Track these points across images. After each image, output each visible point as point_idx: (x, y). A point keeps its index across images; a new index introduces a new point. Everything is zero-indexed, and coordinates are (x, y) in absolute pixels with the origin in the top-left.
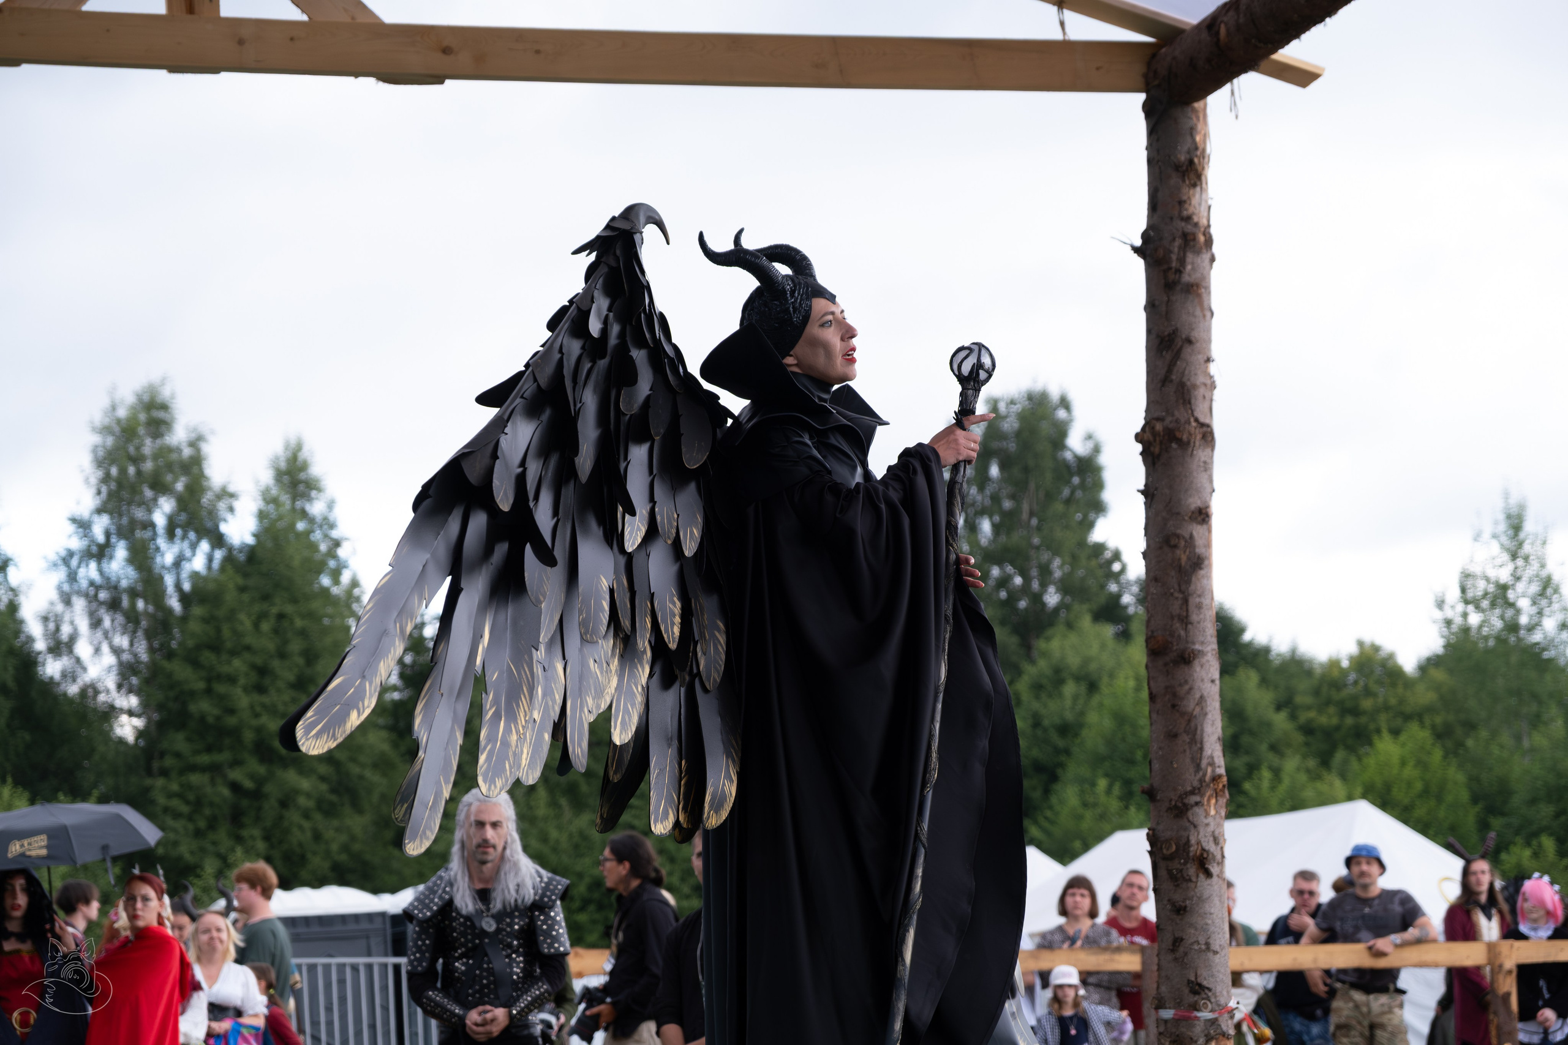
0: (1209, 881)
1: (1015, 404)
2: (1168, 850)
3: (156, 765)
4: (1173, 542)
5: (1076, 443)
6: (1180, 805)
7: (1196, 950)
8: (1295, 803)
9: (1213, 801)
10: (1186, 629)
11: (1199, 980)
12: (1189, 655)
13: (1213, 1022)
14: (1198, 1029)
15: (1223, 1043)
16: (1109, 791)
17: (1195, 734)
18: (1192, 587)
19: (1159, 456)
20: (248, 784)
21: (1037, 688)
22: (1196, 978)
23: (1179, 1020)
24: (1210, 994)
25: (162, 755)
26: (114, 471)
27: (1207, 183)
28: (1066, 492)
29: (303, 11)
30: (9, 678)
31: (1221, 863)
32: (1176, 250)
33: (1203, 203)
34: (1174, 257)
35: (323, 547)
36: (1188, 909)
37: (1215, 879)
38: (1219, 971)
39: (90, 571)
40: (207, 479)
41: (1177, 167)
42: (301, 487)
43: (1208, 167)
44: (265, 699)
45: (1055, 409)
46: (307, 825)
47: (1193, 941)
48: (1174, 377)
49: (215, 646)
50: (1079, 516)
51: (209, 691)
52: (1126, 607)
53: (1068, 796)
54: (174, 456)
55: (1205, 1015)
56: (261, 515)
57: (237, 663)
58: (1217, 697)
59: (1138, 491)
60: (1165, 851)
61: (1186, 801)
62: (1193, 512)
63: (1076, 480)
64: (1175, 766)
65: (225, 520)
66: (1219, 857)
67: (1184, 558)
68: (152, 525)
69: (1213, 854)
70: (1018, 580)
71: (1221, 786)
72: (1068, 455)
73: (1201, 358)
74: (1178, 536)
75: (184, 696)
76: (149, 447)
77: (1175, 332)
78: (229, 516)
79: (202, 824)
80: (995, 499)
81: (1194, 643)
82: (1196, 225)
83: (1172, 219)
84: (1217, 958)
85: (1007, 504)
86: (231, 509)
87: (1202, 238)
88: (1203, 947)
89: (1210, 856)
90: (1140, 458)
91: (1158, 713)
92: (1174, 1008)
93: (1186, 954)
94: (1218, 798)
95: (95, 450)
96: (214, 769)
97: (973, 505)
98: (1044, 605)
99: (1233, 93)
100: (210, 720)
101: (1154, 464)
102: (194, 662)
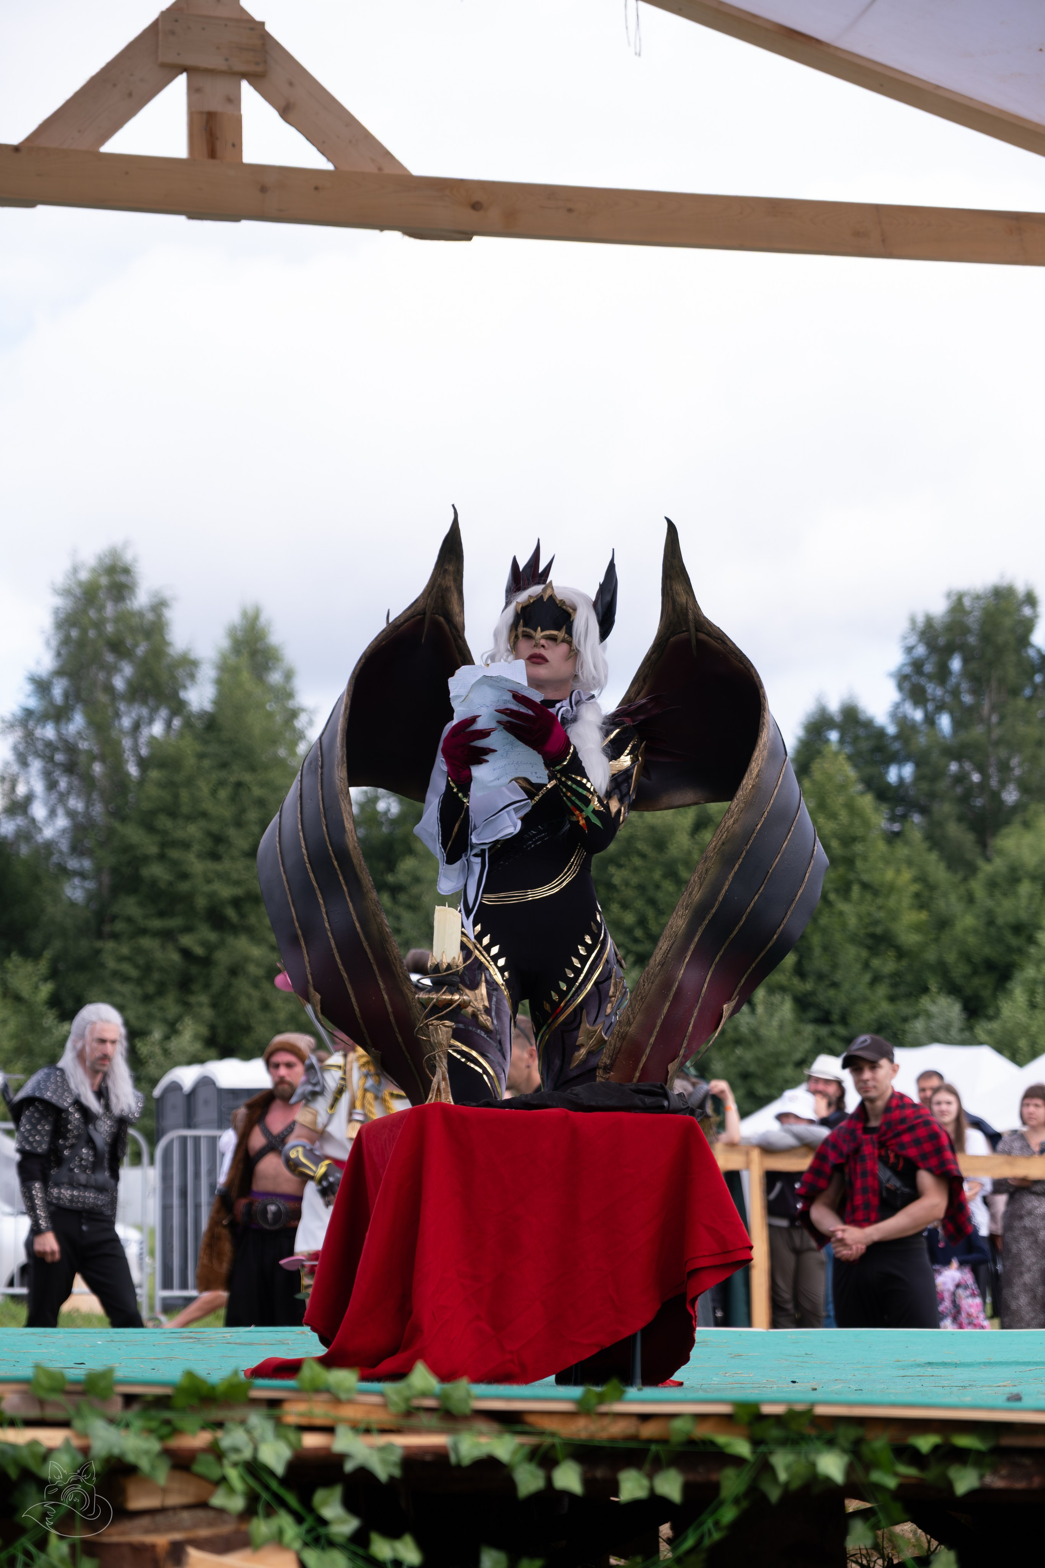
1: (980, 599)
3: (107, 928)
20: (199, 951)
25: (113, 918)
26: (74, 633)
28: (1028, 690)
29: (329, 159)
35: (279, 718)
39: (48, 731)
40: (168, 644)
42: (260, 658)
44: (218, 867)
45: (1020, 604)
46: (255, 993)
49: (172, 811)
51: (162, 857)
54: (135, 621)
56: (219, 682)
57: (192, 829)
65: (185, 688)
68: (111, 689)
70: (976, 777)
72: (1033, 652)
75: (139, 861)
76: (110, 610)
78: (189, 684)
79: (151, 989)
80: (956, 693)
85: (968, 700)
86: (192, 677)
95: (56, 612)
96: (167, 936)
97: (933, 699)
98: (1002, 802)
100: (162, 885)
102: (150, 828)
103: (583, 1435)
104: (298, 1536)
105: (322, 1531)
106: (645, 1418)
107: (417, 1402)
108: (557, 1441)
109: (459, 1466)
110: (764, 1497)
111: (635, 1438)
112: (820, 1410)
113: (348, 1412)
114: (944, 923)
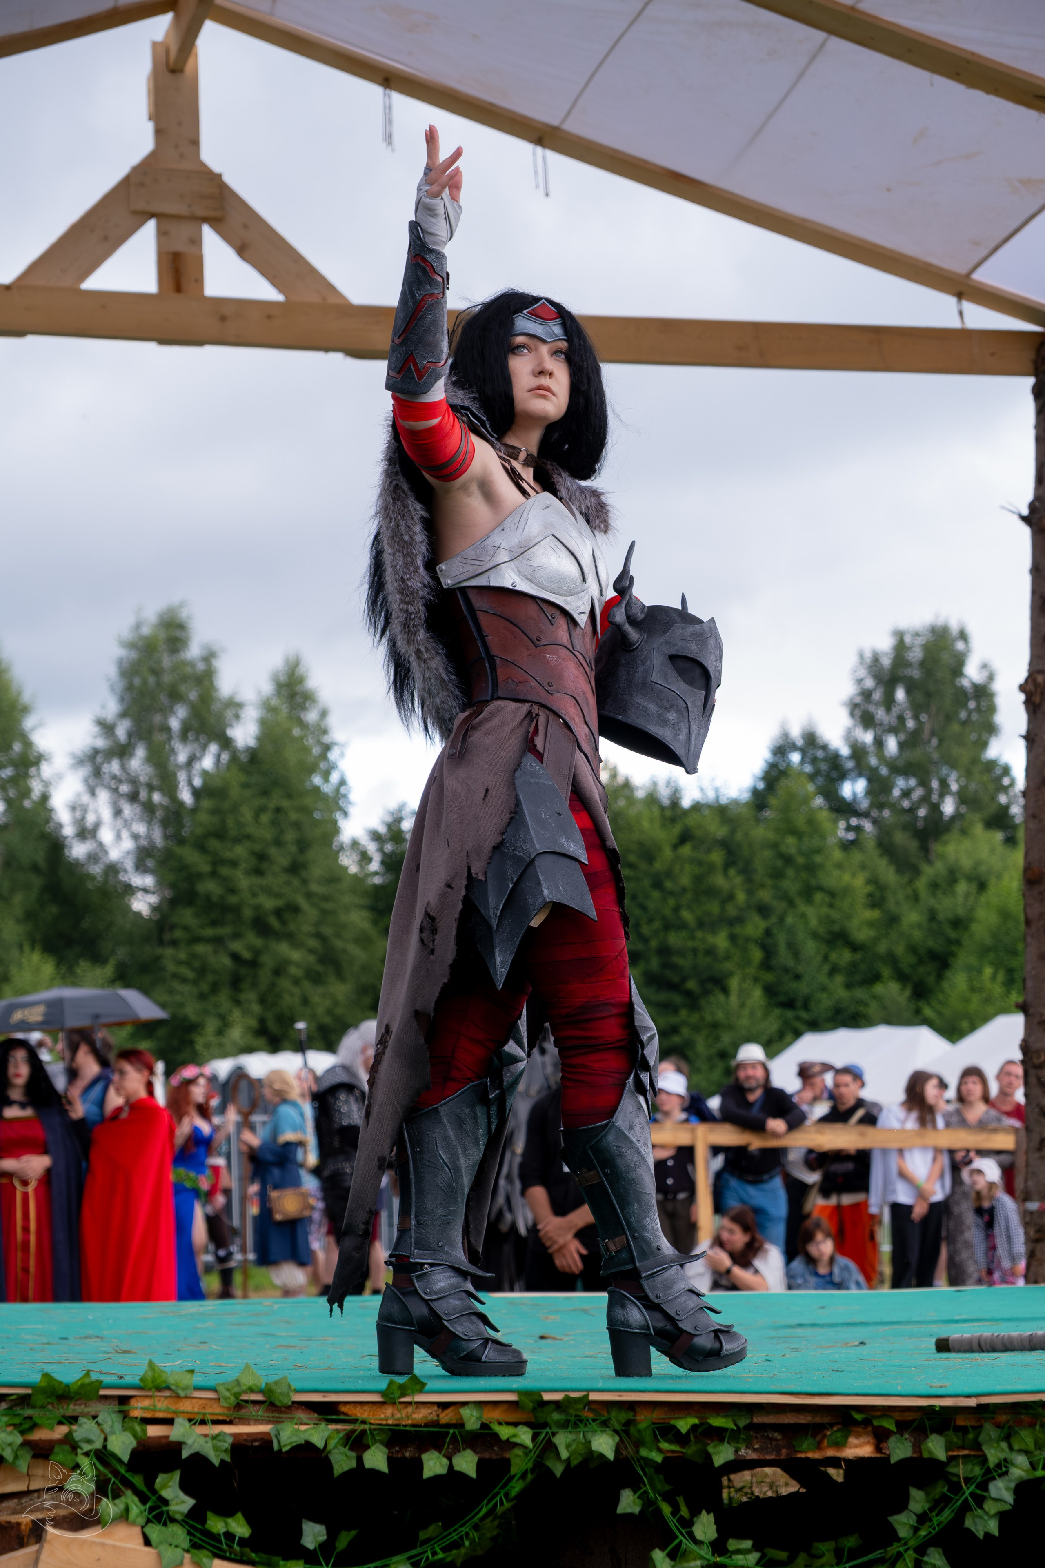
1: (920, 636)
2: (1037, 1059)
3: (167, 937)
5: (973, 672)
19: (1040, 706)
20: (247, 954)
21: (935, 886)
23: (1042, 1212)
25: (172, 927)
26: (137, 681)
28: (963, 715)
29: (281, 292)
30: (40, 859)
39: (113, 767)
40: (217, 690)
42: (298, 699)
44: (262, 882)
45: (955, 641)
46: (296, 991)
49: (220, 835)
50: (975, 737)
51: (214, 874)
52: (1014, 817)
53: (959, 981)
54: (189, 670)
56: (263, 722)
57: (239, 849)
59: (1023, 736)
60: (1034, 1060)
63: (973, 704)
65: (231, 726)
68: (167, 729)
70: (919, 791)
72: (966, 683)
75: (194, 878)
76: (167, 661)
78: (235, 723)
79: (206, 988)
80: (901, 718)
85: (911, 724)
86: (237, 717)
90: (1023, 707)
91: (1035, 936)
92: (1039, 1201)
96: (217, 941)
97: (881, 724)
98: (942, 813)
100: (215, 899)
101: (1035, 711)
102: (203, 850)
103: (390, 1422)
104: (141, 1512)
105: (165, 1509)
106: (444, 1406)
107: (245, 1397)
108: (367, 1427)
109: (280, 1451)
110: (549, 1471)
111: (436, 1424)
112: (593, 1397)
113: (186, 1406)
114: (893, 920)
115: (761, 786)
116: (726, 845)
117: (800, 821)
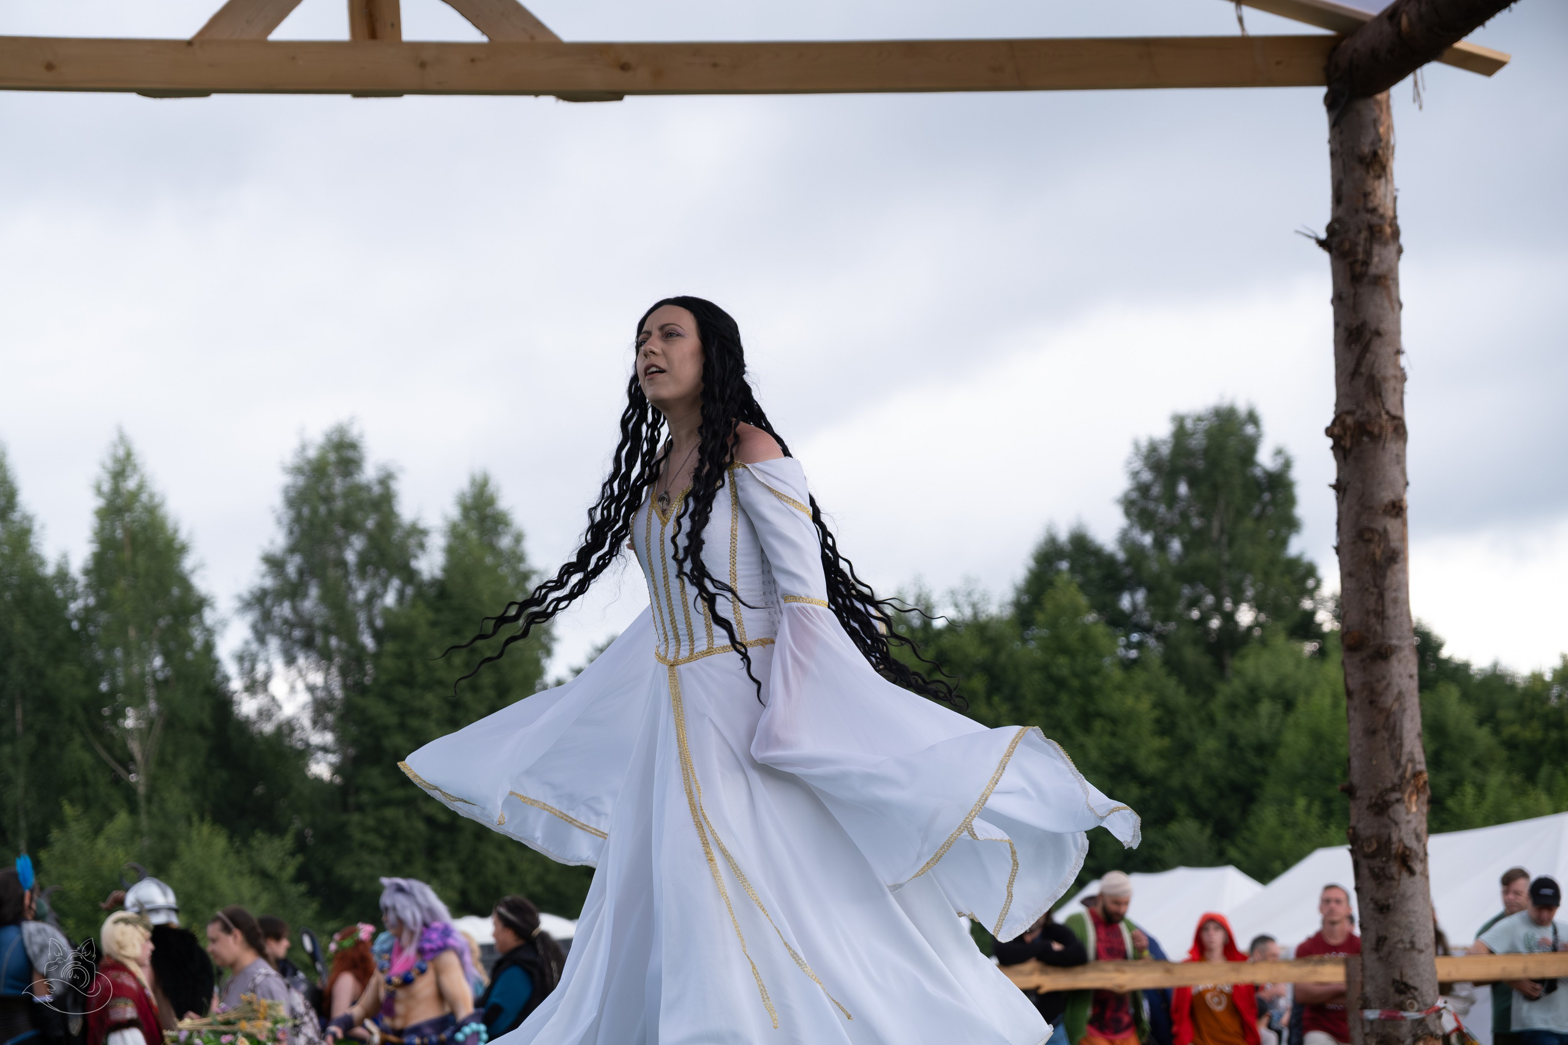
0: (1412, 879)
1: (1202, 421)
2: (1369, 847)
3: (352, 800)
4: (1367, 536)
5: (1265, 458)
6: (1380, 802)
7: (1400, 949)
8: (1498, 817)
9: (1414, 798)
10: (1382, 624)
11: (1405, 979)
12: (1386, 649)
13: (1420, 1022)
14: (1405, 1030)
15: (1431, 1043)
16: (1308, 811)
17: (1394, 730)
18: (1387, 582)
19: (1350, 451)
20: (442, 818)
21: (1232, 707)
22: (1401, 977)
23: (1385, 1020)
24: (1416, 993)
25: (358, 790)
26: (306, 511)
27: (1392, 175)
28: (1257, 509)
29: (483, 32)
30: (206, 718)
31: (1424, 860)
32: (1362, 242)
33: (1389, 195)
34: (1360, 249)
35: (511, 581)
36: (1392, 907)
37: (1418, 877)
38: (1424, 970)
39: (285, 610)
40: (397, 516)
41: (1361, 160)
42: (489, 523)
43: (1393, 158)
45: (1243, 424)
46: (501, 857)
47: (1396, 939)
48: (1363, 370)
49: (408, 681)
50: (1270, 533)
51: (402, 726)
52: (1321, 625)
53: (1267, 816)
54: (364, 495)
55: (1412, 1015)
56: (450, 551)
57: (431, 699)
58: (1416, 693)
59: (1330, 486)
60: (1366, 849)
61: (1387, 798)
62: (1386, 506)
63: (1267, 496)
64: (1374, 763)
65: (416, 557)
66: (1421, 854)
67: (1378, 552)
68: (342, 564)
69: (1415, 852)
70: (1210, 600)
71: (1421, 782)
72: (1258, 472)
73: (1390, 350)
74: (1372, 531)
75: (378, 731)
76: (339, 485)
77: (1364, 324)
78: (419, 553)
79: (398, 858)
80: (1184, 516)
81: (1390, 638)
82: (1382, 217)
83: (1357, 211)
84: (1422, 957)
85: (1196, 522)
86: (422, 546)
87: (1388, 230)
88: (1408, 946)
89: (1413, 854)
90: (1331, 453)
91: (1355, 709)
92: (1380, 1008)
93: (1390, 953)
94: (1420, 794)
95: (286, 490)
97: (1162, 524)
98: (1236, 623)
99: (1416, 84)
101: (1345, 458)
102: (387, 697)
114: (1186, 748)
115: (1026, 599)
116: (988, 669)
117: (1072, 638)
